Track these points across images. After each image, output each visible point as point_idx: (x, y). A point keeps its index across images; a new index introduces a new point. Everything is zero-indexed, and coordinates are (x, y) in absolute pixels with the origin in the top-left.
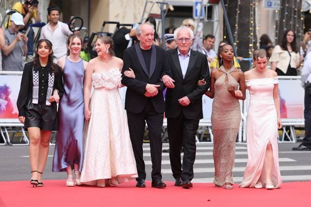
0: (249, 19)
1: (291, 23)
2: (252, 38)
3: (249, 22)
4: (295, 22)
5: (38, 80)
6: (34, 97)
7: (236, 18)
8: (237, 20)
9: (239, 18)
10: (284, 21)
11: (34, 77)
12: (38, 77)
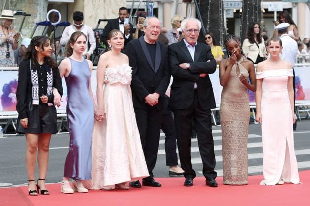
0: (219, 15)
1: (253, 17)
2: (222, 31)
3: (219, 17)
4: (256, 16)
5: (37, 79)
6: (34, 98)
7: (207, 14)
8: (209, 15)
9: (210, 15)
10: (247, 16)
11: (33, 76)
12: (37, 76)
